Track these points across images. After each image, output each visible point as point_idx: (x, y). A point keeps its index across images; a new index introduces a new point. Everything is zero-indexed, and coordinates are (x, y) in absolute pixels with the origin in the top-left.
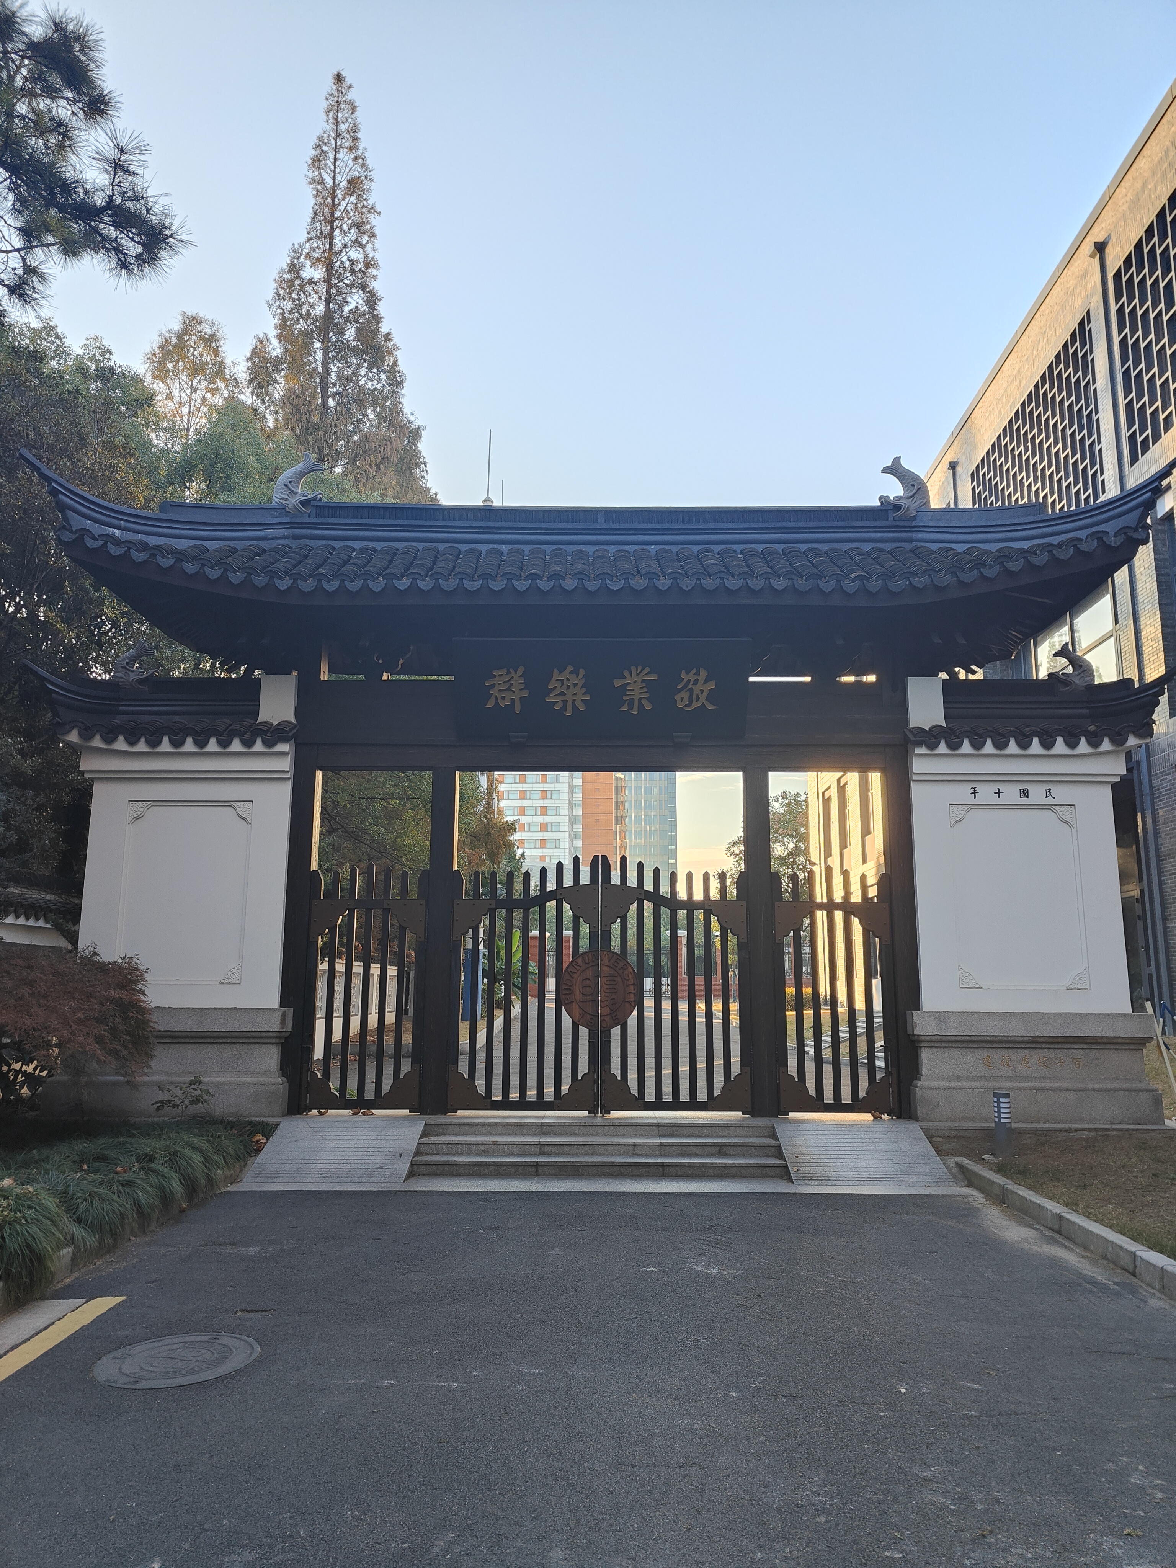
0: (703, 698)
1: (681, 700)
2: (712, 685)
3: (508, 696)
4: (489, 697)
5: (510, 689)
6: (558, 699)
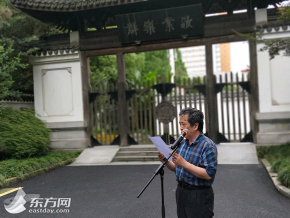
0: (189, 24)
1: (183, 26)
2: (191, 20)
3: (133, 31)
4: (128, 31)
5: (133, 28)
6: (147, 30)
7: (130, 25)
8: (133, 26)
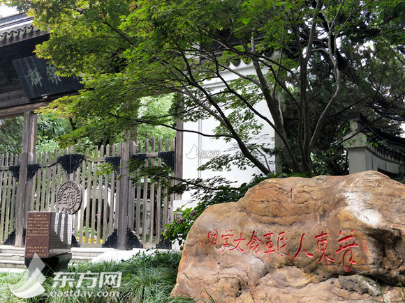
3: (37, 80)
4: (31, 82)
5: (35, 77)
6: (52, 78)
7: (31, 73)
8: (35, 73)
